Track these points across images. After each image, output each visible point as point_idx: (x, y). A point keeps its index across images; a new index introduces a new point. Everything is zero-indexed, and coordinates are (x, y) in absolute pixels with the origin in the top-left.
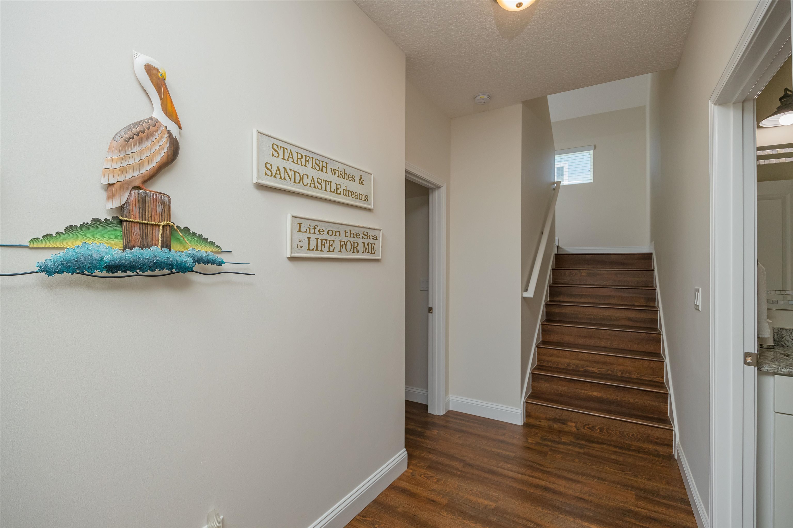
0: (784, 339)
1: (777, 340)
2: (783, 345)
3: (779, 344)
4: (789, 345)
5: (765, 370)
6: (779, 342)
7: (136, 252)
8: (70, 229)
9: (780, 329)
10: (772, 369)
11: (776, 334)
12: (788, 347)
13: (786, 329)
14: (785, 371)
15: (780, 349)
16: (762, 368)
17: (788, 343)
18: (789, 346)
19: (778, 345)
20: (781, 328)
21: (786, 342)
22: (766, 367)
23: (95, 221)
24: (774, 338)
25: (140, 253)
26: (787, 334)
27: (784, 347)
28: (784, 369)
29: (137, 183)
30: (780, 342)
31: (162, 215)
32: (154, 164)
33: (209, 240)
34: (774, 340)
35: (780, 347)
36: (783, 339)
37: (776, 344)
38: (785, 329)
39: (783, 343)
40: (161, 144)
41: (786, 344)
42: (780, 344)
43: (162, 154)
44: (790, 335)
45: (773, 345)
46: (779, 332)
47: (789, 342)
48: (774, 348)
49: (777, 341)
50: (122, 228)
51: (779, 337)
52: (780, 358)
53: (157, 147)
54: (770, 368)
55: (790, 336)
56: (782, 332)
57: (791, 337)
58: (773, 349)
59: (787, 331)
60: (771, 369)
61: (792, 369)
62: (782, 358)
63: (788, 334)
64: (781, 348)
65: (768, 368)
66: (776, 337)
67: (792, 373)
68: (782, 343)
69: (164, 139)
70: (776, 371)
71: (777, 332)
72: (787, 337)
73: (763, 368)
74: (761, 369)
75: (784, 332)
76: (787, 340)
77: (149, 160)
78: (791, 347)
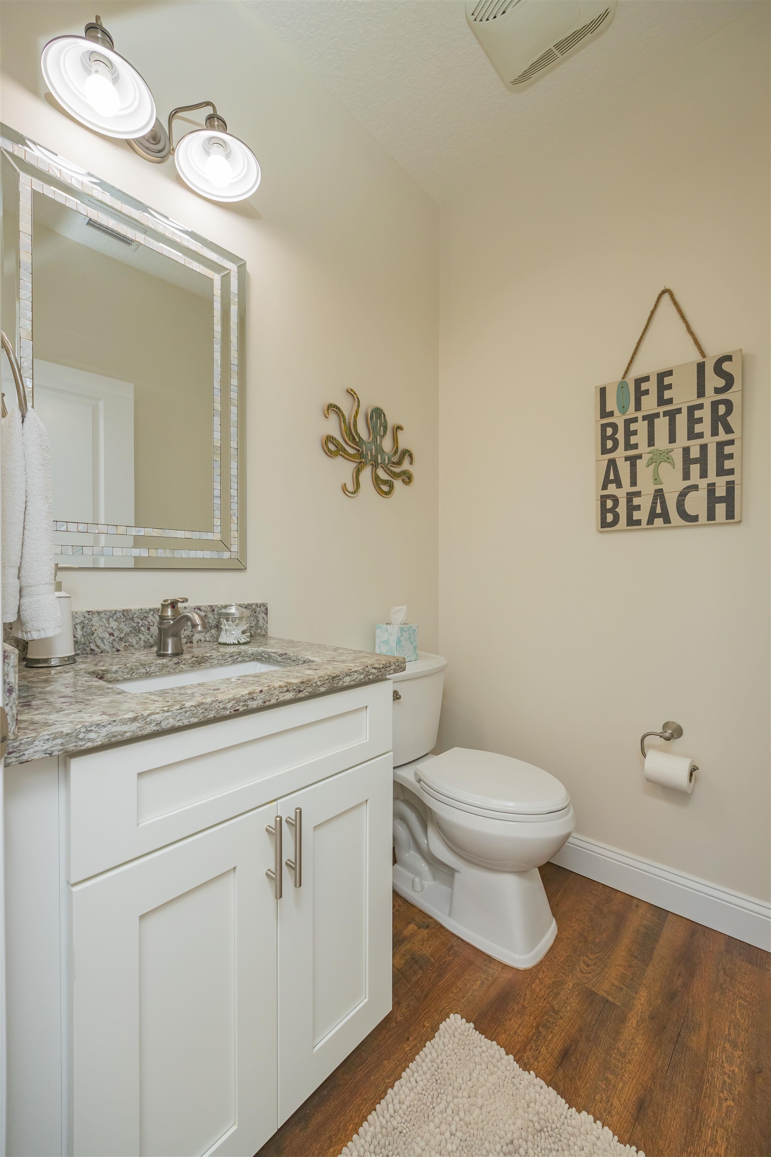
0: (95, 635)
1: (83, 640)
2: (94, 650)
3: (85, 650)
4: (105, 647)
5: (37, 757)
6: (85, 644)
9: (86, 615)
10: (62, 744)
11: (78, 627)
12: (102, 652)
13: (99, 613)
14: (97, 735)
15: (88, 660)
16: (26, 750)
17: (103, 644)
18: (104, 650)
19: (84, 652)
20: (89, 612)
21: (99, 642)
22: (41, 743)
24: (75, 637)
26: (101, 622)
27: (95, 654)
28: (96, 732)
30: (88, 643)
34: (76, 642)
35: (89, 656)
36: (93, 637)
37: (79, 652)
38: (97, 612)
39: (93, 646)
41: (98, 647)
42: (88, 649)
44: (107, 625)
45: (74, 653)
46: (86, 622)
47: (105, 641)
48: (75, 662)
49: (82, 644)
51: (85, 634)
52: (84, 691)
54: (55, 742)
55: (105, 626)
56: (92, 620)
57: (108, 630)
58: (73, 666)
59: (101, 616)
60: (57, 745)
61: (115, 724)
62: (90, 687)
63: (103, 622)
64: (90, 658)
65: (46, 747)
66: (79, 633)
67: (115, 736)
68: (91, 645)
70: (71, 747)
71: (82, 622)
72: (100, 630)
73: (31, 751)
74: (24, 754)
75: (95, 618)
76: (100, 638)
78: (108, 652)
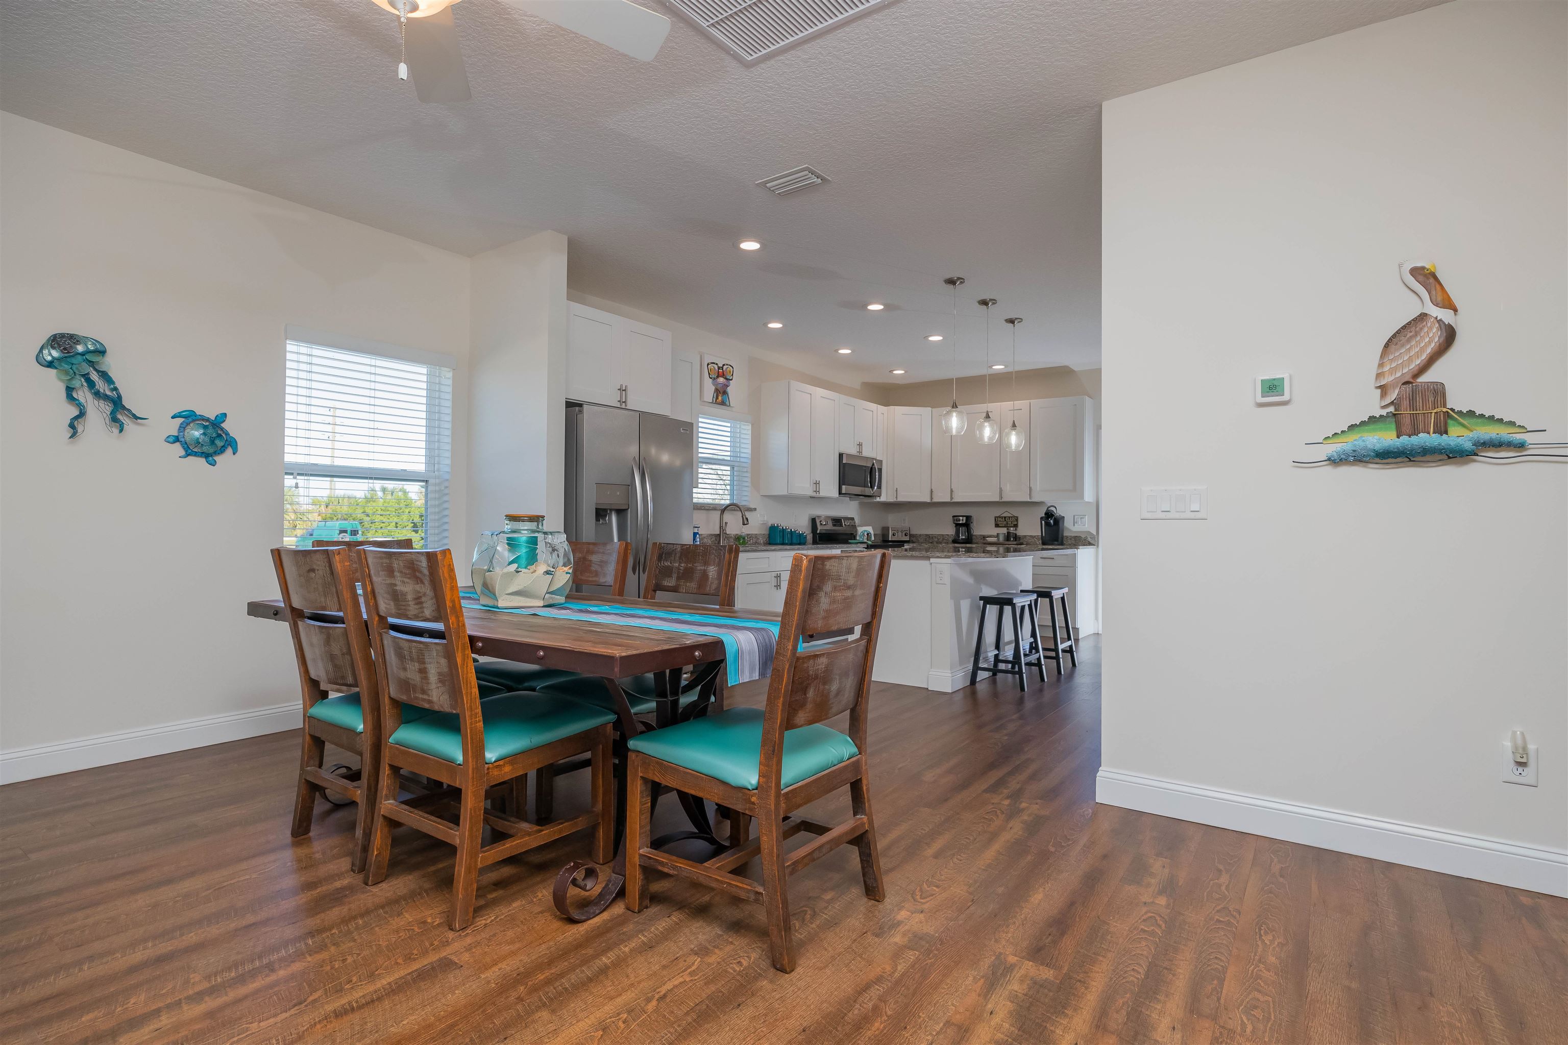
7: (1404, 440)
8: (1352, 427)
23: (1372, 419)
25: (1408, 441)
29: (1408, 378)
31: (1434, 403)
32: (1424, 356)
33: (1496, 417)
40: (1431, 335)
43: (1433, 345)
50: (1395, 418)
53: (1427, 340)
69: (1435, 330)
77: (1418, 355)
